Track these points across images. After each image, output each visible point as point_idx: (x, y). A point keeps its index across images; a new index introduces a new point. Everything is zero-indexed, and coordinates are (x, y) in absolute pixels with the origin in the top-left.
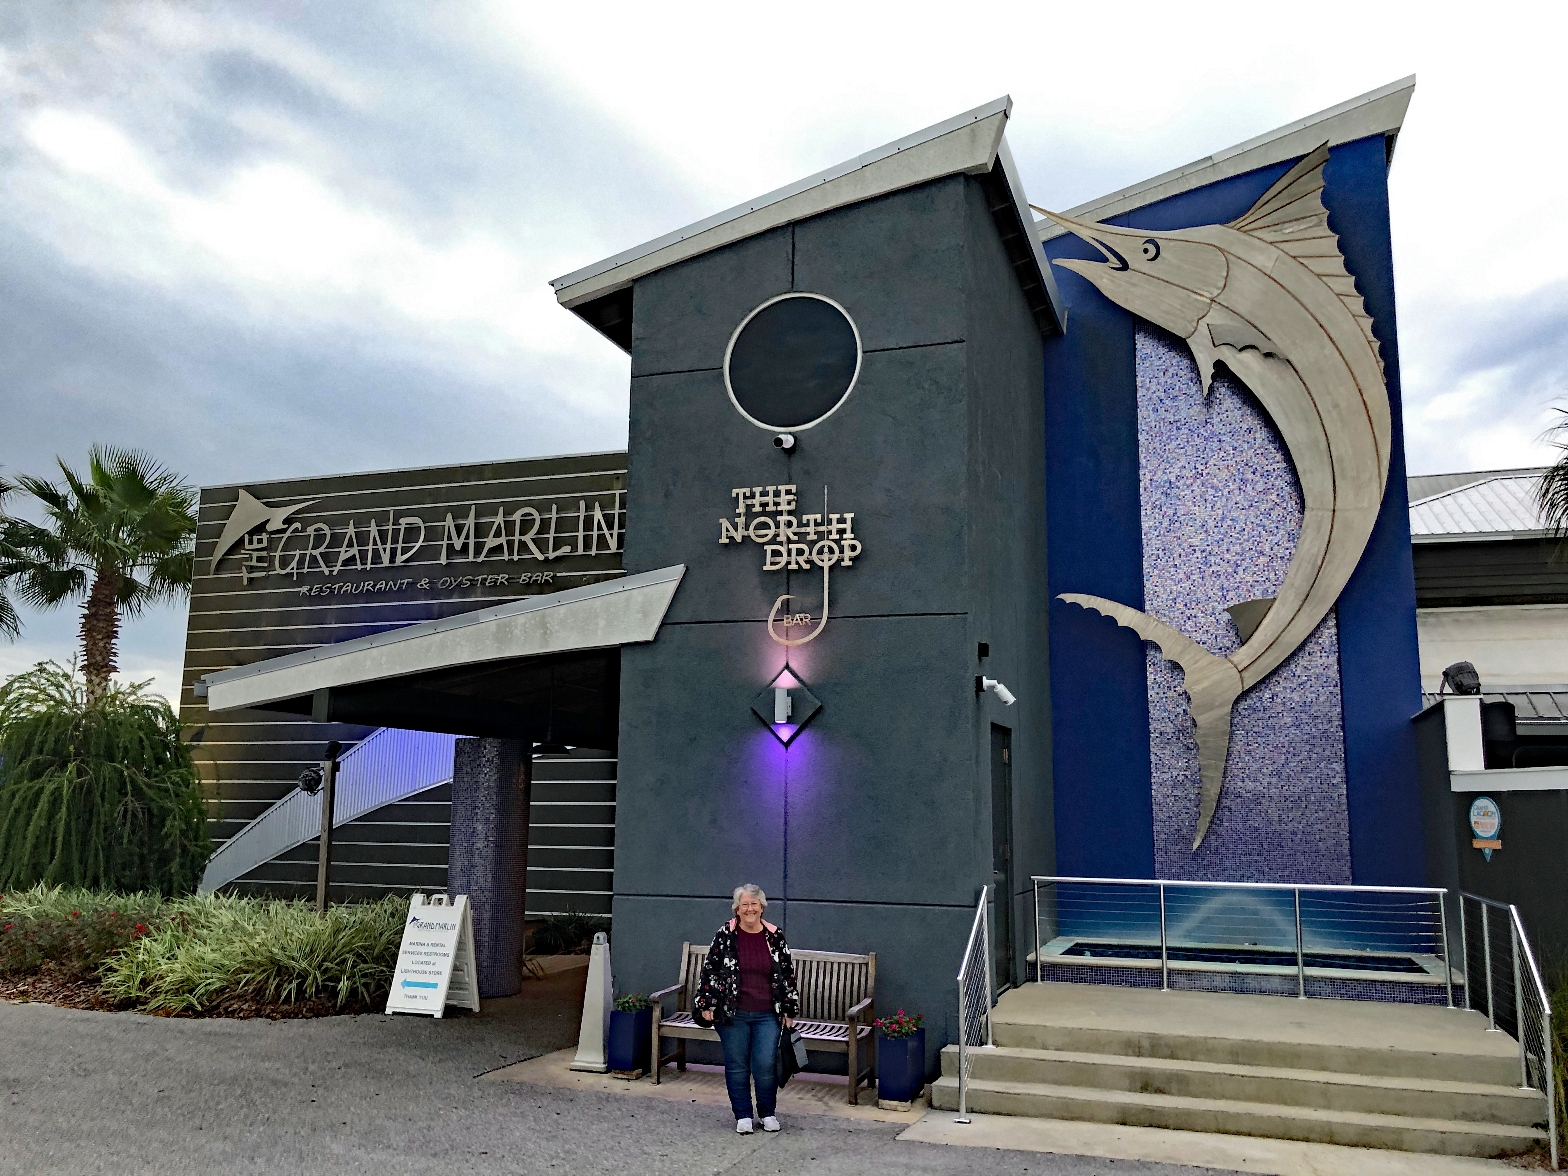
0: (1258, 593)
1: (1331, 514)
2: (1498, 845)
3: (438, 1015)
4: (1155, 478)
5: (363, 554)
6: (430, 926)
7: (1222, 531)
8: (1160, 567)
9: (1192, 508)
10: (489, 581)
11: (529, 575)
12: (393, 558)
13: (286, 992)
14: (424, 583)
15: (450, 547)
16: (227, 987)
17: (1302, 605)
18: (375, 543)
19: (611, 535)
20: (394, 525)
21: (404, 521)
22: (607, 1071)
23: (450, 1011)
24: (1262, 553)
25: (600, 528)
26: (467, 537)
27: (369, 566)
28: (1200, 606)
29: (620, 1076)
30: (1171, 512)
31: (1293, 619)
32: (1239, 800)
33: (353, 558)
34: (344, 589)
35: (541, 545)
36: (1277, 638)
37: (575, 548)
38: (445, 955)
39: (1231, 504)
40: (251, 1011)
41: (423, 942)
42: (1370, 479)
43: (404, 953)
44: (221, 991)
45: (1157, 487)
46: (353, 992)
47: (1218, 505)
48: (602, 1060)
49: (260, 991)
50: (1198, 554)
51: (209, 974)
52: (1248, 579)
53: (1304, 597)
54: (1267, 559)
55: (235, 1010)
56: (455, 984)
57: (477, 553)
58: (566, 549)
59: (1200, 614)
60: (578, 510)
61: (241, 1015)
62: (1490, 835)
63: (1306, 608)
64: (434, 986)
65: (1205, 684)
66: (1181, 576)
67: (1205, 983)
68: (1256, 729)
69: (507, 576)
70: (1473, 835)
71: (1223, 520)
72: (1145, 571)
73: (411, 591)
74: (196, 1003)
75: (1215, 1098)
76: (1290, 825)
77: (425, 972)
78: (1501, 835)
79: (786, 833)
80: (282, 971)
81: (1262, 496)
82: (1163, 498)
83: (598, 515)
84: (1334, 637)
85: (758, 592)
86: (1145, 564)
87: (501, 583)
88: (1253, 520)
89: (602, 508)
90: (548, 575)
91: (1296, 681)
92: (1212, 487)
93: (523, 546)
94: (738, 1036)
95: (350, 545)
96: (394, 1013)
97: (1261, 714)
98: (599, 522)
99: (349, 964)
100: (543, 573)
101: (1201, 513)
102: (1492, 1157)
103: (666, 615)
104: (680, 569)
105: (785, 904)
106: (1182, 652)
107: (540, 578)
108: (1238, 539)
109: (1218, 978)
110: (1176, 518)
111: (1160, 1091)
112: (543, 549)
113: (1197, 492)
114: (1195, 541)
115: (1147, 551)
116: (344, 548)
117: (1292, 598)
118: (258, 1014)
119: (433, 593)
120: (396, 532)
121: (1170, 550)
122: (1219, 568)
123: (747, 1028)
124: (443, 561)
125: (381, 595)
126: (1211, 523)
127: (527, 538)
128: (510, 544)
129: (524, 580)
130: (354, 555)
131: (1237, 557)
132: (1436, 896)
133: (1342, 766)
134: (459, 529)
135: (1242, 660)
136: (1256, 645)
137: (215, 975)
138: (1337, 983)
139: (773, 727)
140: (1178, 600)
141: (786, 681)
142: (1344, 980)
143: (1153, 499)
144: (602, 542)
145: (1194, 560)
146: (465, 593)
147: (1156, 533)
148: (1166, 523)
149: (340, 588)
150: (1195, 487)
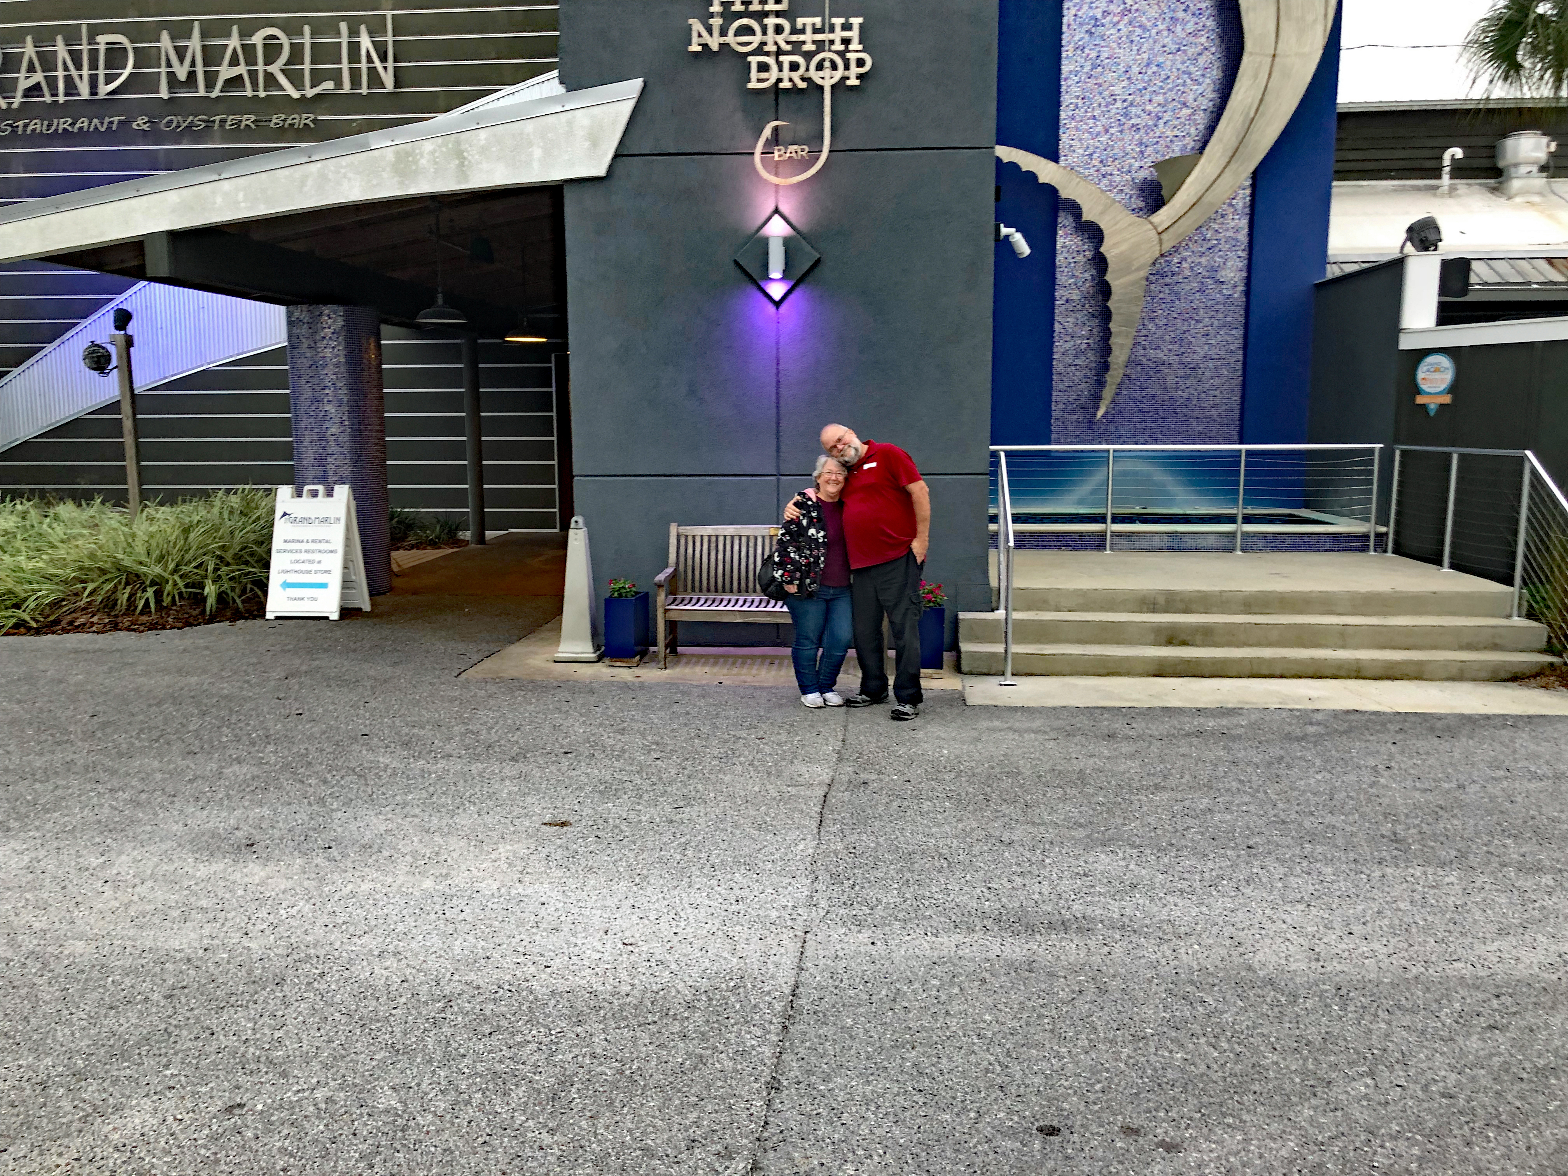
0: (1177, 149)
1: (1270, 59)
2: (1447, 399)
3: (335, 616)
4: (1080, 13)
5: (52, 82)
6: (306, 520)
7: (1146, 78)
8: (1078, 119)
9: (1117, 51)
10: (229, 123)
11: (283, 117)
12: (94, 90)
13: (142, 602)
14: (141, 123)
15: (171, 76)
16: (63, 600)
17: (1229, 162)
18: (66, 68)
19: (385, 68)
20: (89, 44)
21: (103, 40)
22: (599, 659)
23: (346, 613)
24: (1185, 104)
25: (370, 60)
26: (193, 64)
27: (61, 99)
28: (1117, 162)
29: (619, 664)
30: (1093, 54)
31: (1219, 176)
32: (1139, 368)
33: (37, 87)
34: (31, 127)
35: (296, 79)
36: (1200, 198)
37: (339, 84)
38: (332, 552)
39: (1158, 47)
40: (105, 625)
41: (301, 539)
42: (1315, 21)
43: (279, 551)
44: (56, 604)
45: (1081, 24)
46: (221, 597)
47: (1144, 49)
48: (591, 650)
49: (109, 604)
50: (1119, 104)
51: (36, 586)
52: (1168, 133)
53: (1230, 154)
54: (1189, 111)
55: (84, 624)
56: (347, 584)
57: (210, 86)
58: (329, 85)
59: (1116, 172)
60: (338, 34)
61: (94, 629)
62: (1439, 390)
63: (1233, 166)
64: (324, 586)
65: (1124, 247)
66: (1099, 128)
67: (1143, 543)
68: (1161, 296)
69: (253, 118)
70: (1418, 391)
71: (1148, 65)
72: (1062, 122)
73: (124, 133)
74: (28, 618)
75: (1238, 646)
76: (1187, 391)
77: (309, 572)
78: (1452, 389)
79: (778, 403)
80: (134, 579)
81: (1191, 39)
82: (1087, 37)
83: (366, 42)
84: (1248, 199)
85: (739, 116)
86: (1063, 115)
87: (247, 125)
88: (1179, 66)
89: (371, 33)
90: (306, 118)
91: (1207, 245)
92: (1140, 26)
93: (270, 79)
94: (813, 614)
95: (31, 69)
96: (277, 618)
97: (1168, 280)
98: (368, 52)
99: (211, 568)
100: (300, 115)
101: (1125, 56)
102: (1505, 680)
103: (621, 143)
104: (635, 85)
105: (778, 480)
106: (1102, 213)
107: (297, 121)
108: (1161, 88)
109: (1157, 538)
110: (1098, 61)
111: (1184, 643)
112: (297, 83)
113: (1124, 31)
114: (1117, 90)
115: (1066, 99)
116: (22, 75)
117: (1219, 154)
118: (116, 627)
119: (153, 135)
120: (94, 54)
121: (1090, 99)
122: (1138, 121)
123: (822, 606)
124: (164, 94)
125: (83, 137)
126: (1135, 69)
127: (274, 68)
128: (253, 75)
129: (277, 124)
130: (38, 84)
131: (1159, 109)
132: (1371, 451)
133: (1241, 332)
134: (181, 53)
135: (1162, 222)
136: (1178, 206)
137: (44, 587)
138: (1270, 537)
139: (762, 284)
140: (1095, 156)
141: (777, 229)
142: (1276, 535)
143: (1076, 38)
144: (375, 78)
145: (1114, 111)
146: (198, 137)
147: (1077, 79)
148: (1087, 69)
149: (26, 126)
150: (1121, 26)
